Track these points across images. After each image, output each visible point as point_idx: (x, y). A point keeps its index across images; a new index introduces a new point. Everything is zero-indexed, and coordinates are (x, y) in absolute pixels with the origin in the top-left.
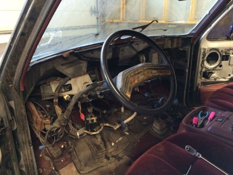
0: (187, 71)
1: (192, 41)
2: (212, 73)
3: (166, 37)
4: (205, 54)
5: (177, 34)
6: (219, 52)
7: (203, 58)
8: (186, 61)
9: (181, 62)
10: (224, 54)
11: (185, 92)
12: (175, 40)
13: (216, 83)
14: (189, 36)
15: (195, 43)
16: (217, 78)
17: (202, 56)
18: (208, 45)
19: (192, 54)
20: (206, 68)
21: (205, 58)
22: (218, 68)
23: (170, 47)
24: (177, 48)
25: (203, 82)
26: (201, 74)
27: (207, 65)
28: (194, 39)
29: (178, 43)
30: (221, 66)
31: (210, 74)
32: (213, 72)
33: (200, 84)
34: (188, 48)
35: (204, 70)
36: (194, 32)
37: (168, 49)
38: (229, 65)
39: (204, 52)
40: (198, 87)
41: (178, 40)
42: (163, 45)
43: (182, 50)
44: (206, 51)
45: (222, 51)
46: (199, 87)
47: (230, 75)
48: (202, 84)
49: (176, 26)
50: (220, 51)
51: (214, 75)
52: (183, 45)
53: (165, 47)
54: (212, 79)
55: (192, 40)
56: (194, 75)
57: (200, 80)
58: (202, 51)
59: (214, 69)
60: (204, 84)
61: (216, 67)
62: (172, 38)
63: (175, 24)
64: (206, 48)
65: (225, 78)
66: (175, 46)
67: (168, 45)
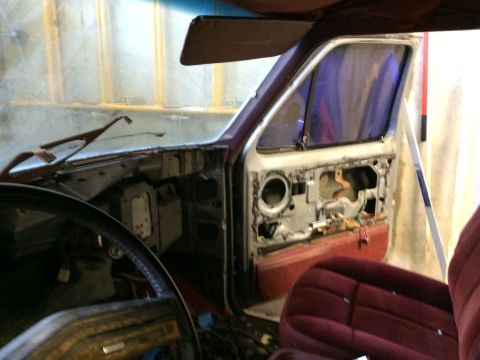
0: (224, 227)
1: (226, 157)
2: (277, 224)
3: (163, 152)
4: (258, 184)
5: (191, 143)
6: (285, 177)
7: (255, 193)
8: (220, 205)
9: (208, 208)
10: (295, 181)
11: (225, 277)
12: (188, 157)
13: (287, 245)
14: (218, 147)
15: (233, 161)
16: (289, 234)
17: (251, 190)
18: (261, 165)
19: (231, 185)
20: (264, 216)
21: (260, 193)
22: (288, 211)
23: (177, 174)
24: (194, 176)
25: (262, 248)
26: (254, 230)
27: (263, 207)
28: (231, 152)
29: (195, 162)
30: (292, 207)
31: (273, 227)
32: (279, 221)
33: (256, 253)
34: (219, 173)
35: (260, 220)
36: (229, 137)
37: (173, 180)
38: (307, 202)
39: (256, 180)
40: (251, 262)
41: (195, 156)
42: (160, 171)
43: (206, 178)
44: (259, 178)
45: (290, 175)
46: (255, 262)
47: (311, 225)
48: (259, 252)
49: (186, 118)
50: (287, 175)
51: (282, 228)
52: (208, 167)
53: (165, 176)
54: (278, 239)
55: (226, 154)
56: (241, 234)
57: (254, 243)
58: (251, 179)
59: (279, 215)
60: (264, 251)
61: (283, 211)
62: (179, 153)
63: (185, 114)
64: (258, 170)
65: (302, 232)
66: (189, 169)
67: (173, 169)
